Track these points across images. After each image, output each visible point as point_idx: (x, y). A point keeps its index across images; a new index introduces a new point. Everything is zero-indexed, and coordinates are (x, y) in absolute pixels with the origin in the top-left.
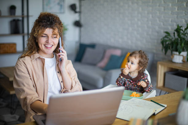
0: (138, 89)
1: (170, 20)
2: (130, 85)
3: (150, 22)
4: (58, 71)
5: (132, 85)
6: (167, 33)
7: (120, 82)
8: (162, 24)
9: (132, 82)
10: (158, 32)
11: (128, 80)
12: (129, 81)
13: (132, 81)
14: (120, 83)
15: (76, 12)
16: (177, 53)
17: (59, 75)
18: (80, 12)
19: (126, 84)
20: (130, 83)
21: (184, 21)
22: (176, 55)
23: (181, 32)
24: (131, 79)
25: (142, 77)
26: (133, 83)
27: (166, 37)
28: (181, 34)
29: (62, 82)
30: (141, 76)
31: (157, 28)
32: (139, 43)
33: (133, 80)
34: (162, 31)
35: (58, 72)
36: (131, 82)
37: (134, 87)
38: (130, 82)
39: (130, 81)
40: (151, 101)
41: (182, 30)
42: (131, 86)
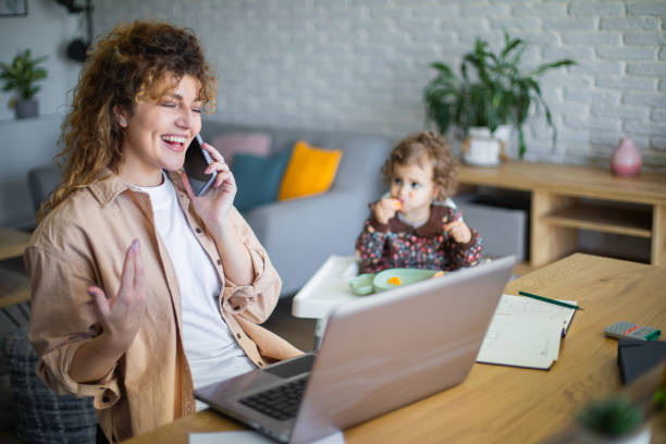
0: (437, 261)
1: (437, 21)
2: (411, 251)
3: (363, 35)
4: (194, 225)
5: (416, 251)
6: (440, 67)
7: (367, 248)
8: (407, 37)
9: (417, 241)
10: (394, 67)
11: (402, 235)
12: (404, 239)
13: (414, 239)
14: (369, 251)
15: (73, 9)
16: (485, 132)
17: (203, 239)
18: (89, 9)
19: (396, 252)
20: (408, 244)
21: (485, 24)
22: (479, 138)
23: (489, 61)
24: (408, 233)
25: (445, 219)
26: (419, 245)
27: (438, 81)
28: (488, 70)
29: (219, 262)
30: (441, 218)
31: (390, 51)
32: (327, 108)
33: (419, 233)
34: (410, 61)
35: (198, 231)
36: (412, 243)
37: (425, 256)
38: (410, 241)
39: (408, 236)
40: (521, 293)
41: (492, 56)
42: (414, 254)
